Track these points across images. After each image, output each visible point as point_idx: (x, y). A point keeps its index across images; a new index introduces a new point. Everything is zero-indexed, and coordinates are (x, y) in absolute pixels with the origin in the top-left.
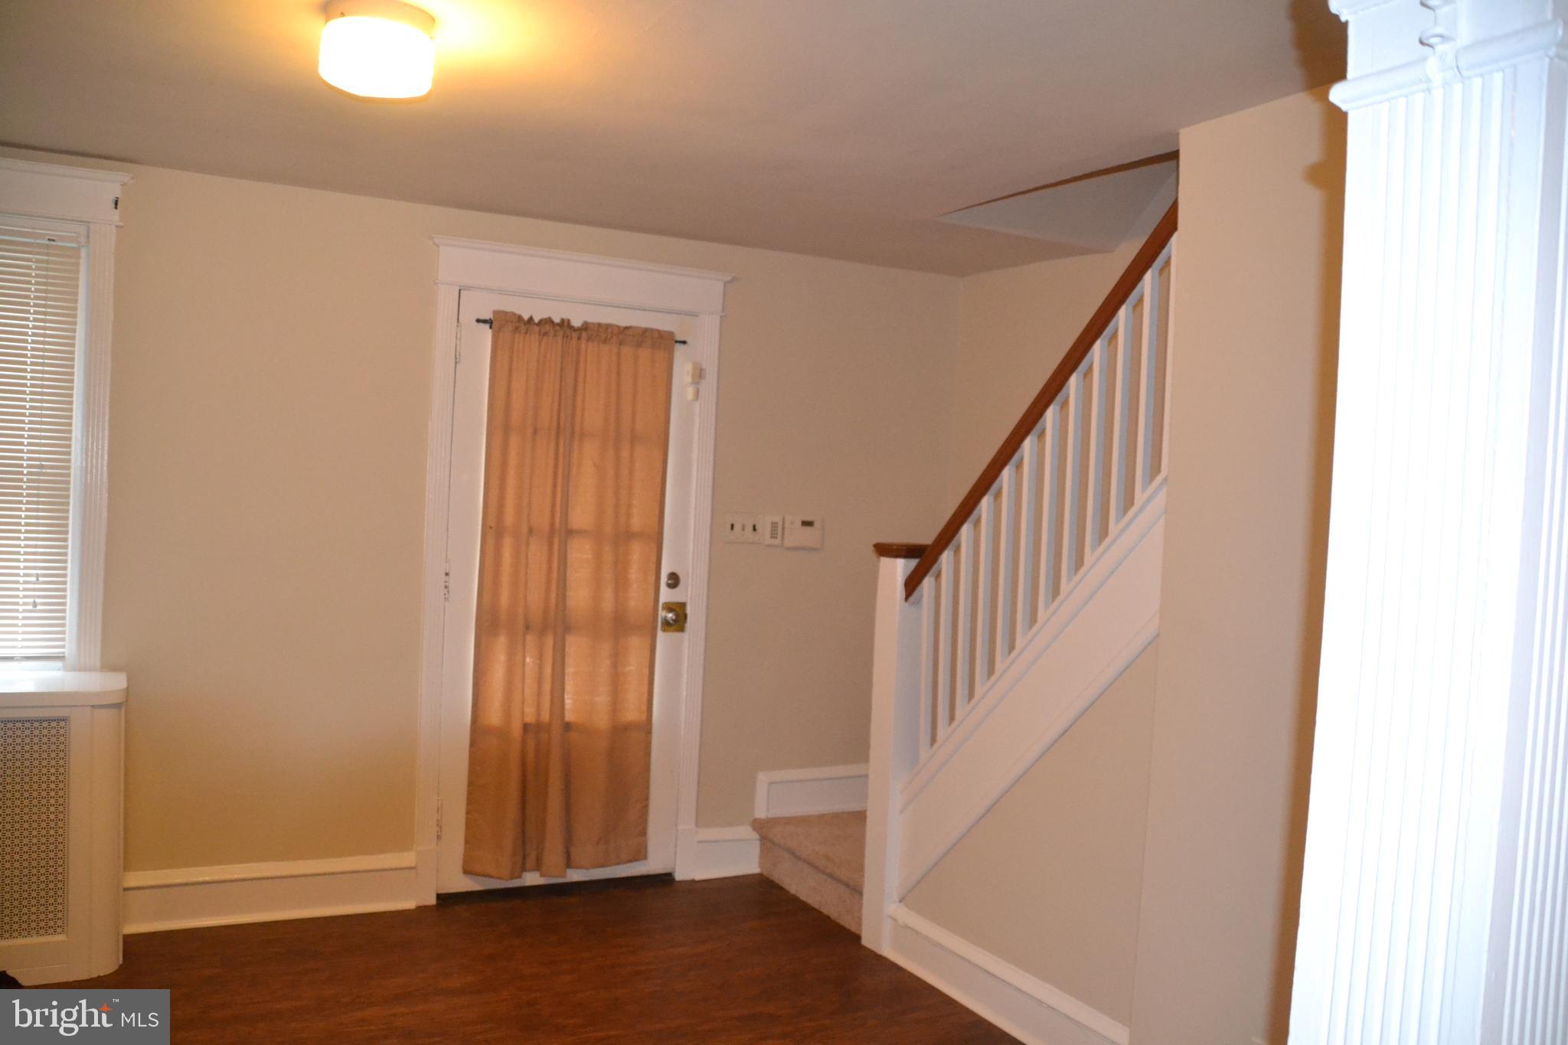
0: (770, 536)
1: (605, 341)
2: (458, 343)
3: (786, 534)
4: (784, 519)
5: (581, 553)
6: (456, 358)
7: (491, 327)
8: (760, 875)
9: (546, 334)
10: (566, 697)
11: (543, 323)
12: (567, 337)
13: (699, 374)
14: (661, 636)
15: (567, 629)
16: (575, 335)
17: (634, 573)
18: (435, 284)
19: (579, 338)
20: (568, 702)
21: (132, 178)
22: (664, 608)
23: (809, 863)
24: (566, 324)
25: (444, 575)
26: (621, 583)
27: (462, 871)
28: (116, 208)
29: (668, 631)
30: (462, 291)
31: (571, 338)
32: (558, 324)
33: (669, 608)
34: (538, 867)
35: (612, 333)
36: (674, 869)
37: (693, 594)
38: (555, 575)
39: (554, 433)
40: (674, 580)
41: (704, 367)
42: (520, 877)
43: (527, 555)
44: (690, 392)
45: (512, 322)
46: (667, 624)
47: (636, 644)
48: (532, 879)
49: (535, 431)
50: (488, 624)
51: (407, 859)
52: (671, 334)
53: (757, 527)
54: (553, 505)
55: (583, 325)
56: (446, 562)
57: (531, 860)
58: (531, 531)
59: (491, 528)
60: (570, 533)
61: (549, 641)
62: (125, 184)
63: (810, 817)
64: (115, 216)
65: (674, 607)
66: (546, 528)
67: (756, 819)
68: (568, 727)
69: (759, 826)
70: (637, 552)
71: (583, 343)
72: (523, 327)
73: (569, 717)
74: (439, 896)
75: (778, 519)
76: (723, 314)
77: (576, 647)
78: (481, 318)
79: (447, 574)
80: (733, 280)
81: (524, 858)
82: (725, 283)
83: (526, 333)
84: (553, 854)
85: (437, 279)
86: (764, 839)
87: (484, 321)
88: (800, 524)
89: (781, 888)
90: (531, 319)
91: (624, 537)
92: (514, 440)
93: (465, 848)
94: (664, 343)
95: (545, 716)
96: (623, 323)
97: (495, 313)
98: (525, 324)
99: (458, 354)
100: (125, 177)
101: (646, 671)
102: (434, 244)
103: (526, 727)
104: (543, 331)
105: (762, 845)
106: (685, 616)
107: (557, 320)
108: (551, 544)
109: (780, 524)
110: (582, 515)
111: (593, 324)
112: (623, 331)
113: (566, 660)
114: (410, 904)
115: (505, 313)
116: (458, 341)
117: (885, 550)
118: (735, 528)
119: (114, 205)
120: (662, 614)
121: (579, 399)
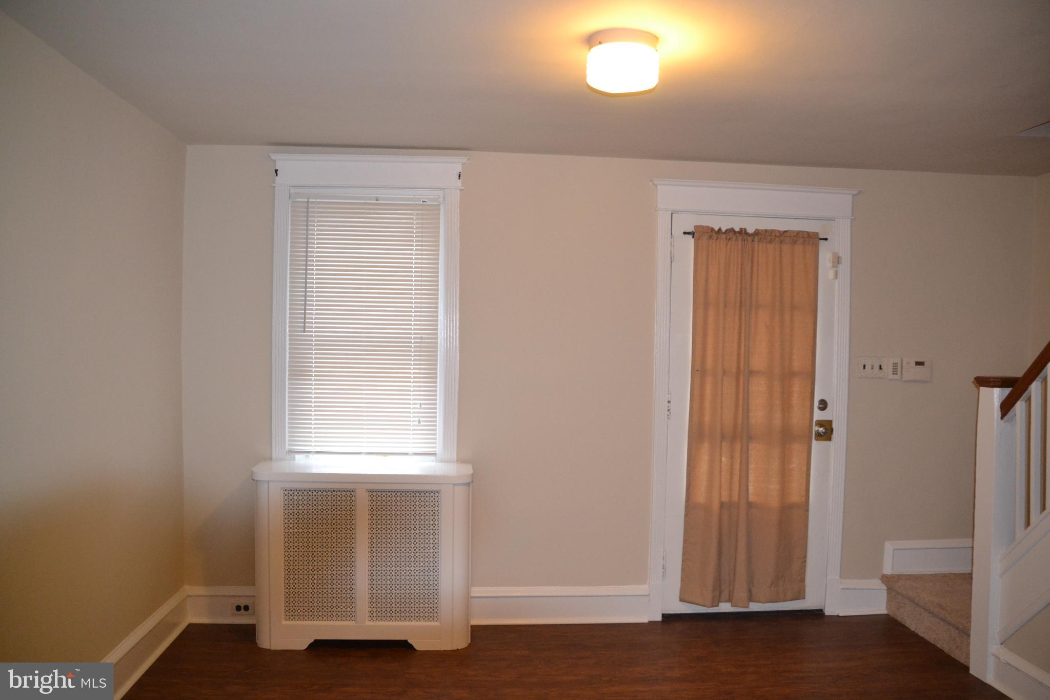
0: (892, 373)
1: (770, 242)
2: (672, 249)
3: (904, 372)
4: (902, 360)
5: (758, 387)
6: (671, 259)
7: (693, 237)
8: (887, 615)
9: (730, 239)
10: (749, 484)
11: (728, 231)
12: (745, 240)
13: (837, 260)
14: (815, 444)
15: (750, 438)
16: (750, 239)
17: (795, 400)
18: (656, 210)
19: (753, 241)
20: (751, 488)
21: (468, 160)
22: (816, 425)
23: (925, 610)
24: (743, 232)
25: (667, 402)
26: (786, 407)
27: (679, 599)
28: (459, 179)
29: (819, 440)
30: (673, 214)
31: (747, 241)
32: (738, 232)
33: (820, 424)
34: (730, 600)
35: (775, 236)
36: (825, 607)
37: (837, 414)
38: (741, 402)
39: (738, 305)
40: (823, 405)
41: (840, 256)
42: (717, 606)
43: (722, 389)
44: (831, 274)
45: (707, 233)
46: (819, 436)
47: (797, 448)
48: (725, 607)
49: (725, 306)
50: (697, 435)
51: (642, 589)
52: (817, 234)
53: (882, 367)
54: (739, 355)
55: (755, 231)
56: (669, 394)
57: (725, 595)
58: (724, 372)
59: (697, 370)
60: (751, 373)
61: (738, 447)
62: (464, 164)
63: (924, 575)
64: (459, 183)
65: (823, 424)
66: (734, 370)
67: (884, 575)
68: (750, 505)
69: (886, 579)
70: (797, 385)
71: (756, 243)
72: (715, 235)
73: (752, 498)
74: (663, 615)
75: (898, 361)
76: (853, 218)
77: (756, 451)
78: (687, 231)
79: (669, 402)
80: (860, 192)
81: (720, 593)
82: (853, 196)
83: (717, 239)
84: (741, 593)
85: (656, 207)
86: (890, 590)
87: (689, 233)
88: (914, 364)
89: (904, 626)
90: (720, 229)
91: (788, 376)
92: (711, 312)
93: (681, 584)
94: (812, 240)
95: (735, 498)
96: (782, 229)
97: (696, 227)
98: (716, 234)
99: (672, 255)
100: (464, 160)
101: (805, 468)
102: (654, 185)
103: (722, 504)
104: (728, 238)
105: (888, 593)
106: (832, 430)
107: (737, 229)
108: (737, 380)
109: (899, 366)
110: (759, 361)
111: (762, 230)
112: (783, 234)
113: (750, 460)
114: (645, 620)
115: (703, 227)
116: (672, 248)
117: (983, 382)
118: (866, 367)
119: (458, 177)
120: (815, 428)
121: (754, 281)
